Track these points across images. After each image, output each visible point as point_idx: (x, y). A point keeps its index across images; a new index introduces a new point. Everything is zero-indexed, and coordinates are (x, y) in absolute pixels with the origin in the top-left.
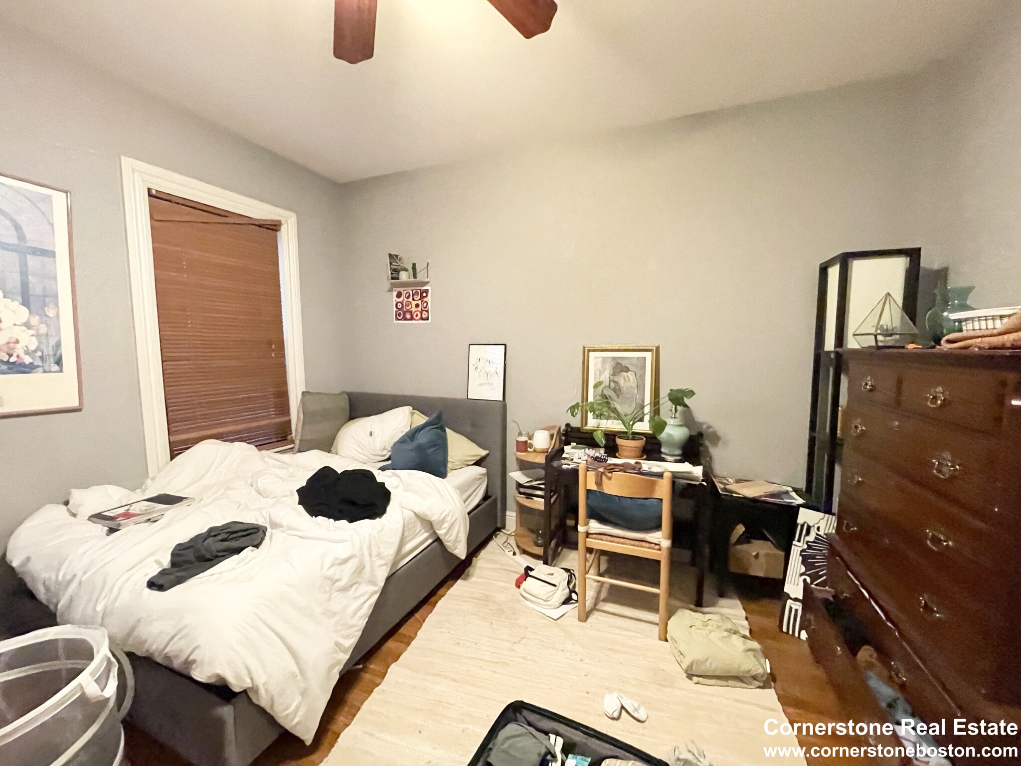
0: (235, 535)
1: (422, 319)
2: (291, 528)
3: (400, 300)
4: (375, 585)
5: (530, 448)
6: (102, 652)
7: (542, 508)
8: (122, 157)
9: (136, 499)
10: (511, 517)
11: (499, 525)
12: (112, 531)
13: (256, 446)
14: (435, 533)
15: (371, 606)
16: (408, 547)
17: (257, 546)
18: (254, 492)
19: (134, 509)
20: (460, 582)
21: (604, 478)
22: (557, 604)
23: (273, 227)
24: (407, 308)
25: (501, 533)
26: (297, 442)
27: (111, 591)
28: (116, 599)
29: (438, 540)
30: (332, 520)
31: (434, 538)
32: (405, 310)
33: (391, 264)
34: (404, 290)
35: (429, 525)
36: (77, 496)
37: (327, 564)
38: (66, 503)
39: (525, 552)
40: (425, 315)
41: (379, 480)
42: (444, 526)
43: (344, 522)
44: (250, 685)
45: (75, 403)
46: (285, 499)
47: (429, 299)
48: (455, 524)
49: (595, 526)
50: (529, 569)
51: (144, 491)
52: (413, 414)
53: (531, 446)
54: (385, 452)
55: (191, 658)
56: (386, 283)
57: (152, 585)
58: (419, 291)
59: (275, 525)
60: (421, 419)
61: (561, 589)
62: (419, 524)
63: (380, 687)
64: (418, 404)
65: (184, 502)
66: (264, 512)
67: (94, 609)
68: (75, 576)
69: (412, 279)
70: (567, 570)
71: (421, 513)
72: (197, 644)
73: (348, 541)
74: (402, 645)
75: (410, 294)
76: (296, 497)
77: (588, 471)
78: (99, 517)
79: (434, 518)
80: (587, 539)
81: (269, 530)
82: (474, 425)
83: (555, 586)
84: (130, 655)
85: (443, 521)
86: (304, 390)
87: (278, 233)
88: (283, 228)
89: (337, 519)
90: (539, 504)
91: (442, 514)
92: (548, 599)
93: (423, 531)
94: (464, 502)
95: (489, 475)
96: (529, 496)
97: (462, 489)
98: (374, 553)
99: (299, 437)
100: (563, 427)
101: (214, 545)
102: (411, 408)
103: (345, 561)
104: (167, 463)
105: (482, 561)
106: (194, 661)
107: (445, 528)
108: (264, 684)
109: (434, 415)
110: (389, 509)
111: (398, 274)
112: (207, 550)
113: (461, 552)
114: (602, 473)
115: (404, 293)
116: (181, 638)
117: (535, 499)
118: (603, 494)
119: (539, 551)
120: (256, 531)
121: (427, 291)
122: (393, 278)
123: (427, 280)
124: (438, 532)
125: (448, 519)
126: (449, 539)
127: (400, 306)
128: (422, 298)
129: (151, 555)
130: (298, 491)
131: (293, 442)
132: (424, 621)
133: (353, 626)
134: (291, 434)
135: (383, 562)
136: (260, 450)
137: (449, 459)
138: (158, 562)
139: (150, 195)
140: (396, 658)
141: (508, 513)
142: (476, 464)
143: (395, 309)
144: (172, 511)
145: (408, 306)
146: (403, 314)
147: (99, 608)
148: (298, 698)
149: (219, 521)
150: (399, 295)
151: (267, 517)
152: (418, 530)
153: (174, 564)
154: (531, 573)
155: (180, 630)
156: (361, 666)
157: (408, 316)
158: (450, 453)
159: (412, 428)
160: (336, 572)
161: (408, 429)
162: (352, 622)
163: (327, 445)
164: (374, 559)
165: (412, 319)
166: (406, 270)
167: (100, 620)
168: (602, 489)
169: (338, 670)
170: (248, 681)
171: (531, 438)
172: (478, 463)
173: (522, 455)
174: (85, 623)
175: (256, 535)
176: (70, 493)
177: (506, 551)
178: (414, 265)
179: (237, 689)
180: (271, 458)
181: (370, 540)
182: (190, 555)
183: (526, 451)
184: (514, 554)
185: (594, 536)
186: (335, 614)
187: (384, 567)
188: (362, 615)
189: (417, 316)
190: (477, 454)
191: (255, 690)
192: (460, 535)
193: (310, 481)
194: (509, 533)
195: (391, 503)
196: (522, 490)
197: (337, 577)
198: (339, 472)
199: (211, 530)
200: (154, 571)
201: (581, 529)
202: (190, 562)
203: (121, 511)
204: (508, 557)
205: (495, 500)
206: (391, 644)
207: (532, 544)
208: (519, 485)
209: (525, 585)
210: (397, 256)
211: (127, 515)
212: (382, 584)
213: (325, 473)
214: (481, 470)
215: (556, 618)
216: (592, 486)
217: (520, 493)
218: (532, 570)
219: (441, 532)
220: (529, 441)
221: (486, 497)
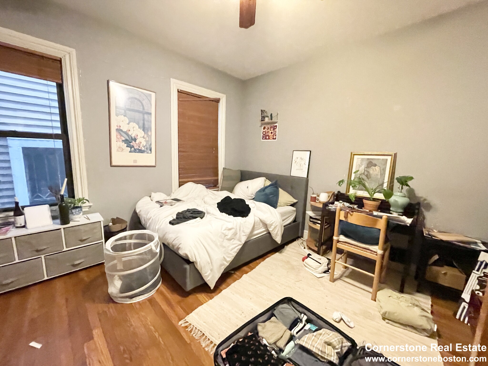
0: (195, 213)
1: (273, 139)
2: (214, 215)
3: (265, 130)
4: (241, 242)
5: (318, 201)
6: (156, 239)
7: (319, 228)
8: (171, 79)
9: (168, 199)
10: (306, 233)
11: (300, 235)
12: (161, 206)
13: (206, 187)
14: (268, 230)
15: (238, 249)
16: (256, 232)
17: (202, 218)
18: (203, 202)
19: (168, 201)
20: (277, 253)
21: (349, 215)
22: (320, 272)
23: (217, 101)
24: (267, 134)
25: (301, 239)
26: (220, 188)
27: (160, 223)
28: (161, 226)
29: (269, 233)
30: (227, 215)
31: (268, 232)
32: (266, 135)
33: (262, 114)
34: (266, 126)
35: (265, 225)
36: (153, 194)
37: (224, 229)
38: (150, 197)
39: (310, 249)
40: (275, 137)
41: (247, 203)
42: (272, 227)
43: (232, 216)
44: (195, 261)
45: (153, 164)
46: (213, 205)
47: (277, 130)
48: (277, 227)
49: (342, 238)
50: (309, 255)
51: (171, 197)
52: (265, 181)
53: (318, 200)
54: (252, 196)
55: (179, 246)
56: (259, 123)
57: (170, 223)
58: (273, 126)
59: (208, 213)
60: (268, 183)
61: (323, 265)
62: (261, 224)
63: (239, 280)
64: (268, 177)
65: (181, 201)
66: (205, 208)
67: (155, 228)
68: (151, 217)
69: (270, 121)
70: (328, 259)
71: (263, 219)
72: (180, 243)
73: (231, 222)
74: (249, 270)
75: (269, 128)
76: (217, 205)
77: (341, 211)
78: (158, 202)
79: (268, 222)
80: (338, 244)
81: (206, 214)
82: (292, 188)
83: (320, 263)
84: (164, 244)
85: (271, 225)
86: (224, 167)
87: (219, 103)
88: (221, 101)
89: (229, 215)
90: (318, 227)
91: (271, 222)
92: (316, 269)
93: (263, 228)
94: (283, 221)
95: (297, 211)
96: (315, 223)
97: (282, 215)
98: (241, 230)
99: (221, 186)
100: (336, 193)
101: (189, 214)
102: (265, 178)
103: (230, 229)
104: (178, 189)
105: (289, 248)
106: (180, 248)
107: (272, 228)
108: (199, 262)
109: (274, 182)
110: (249, 215)
111: (264, 119)
112: (187, 216)
113: (278, 239)
114: (348, 212)
115: (266, 127)
116: (177, 240)
117: (317, 225)
118: (347, 222)
119: (316, 249)
120: (201, 213)
121: (276, 126)
122: (262, 121)
123: (277, 121)
124: (269, 229)
125: (274, 224)
126: (274, 233)
127: (264, 133)
128: (274, 129)
129: (171, 214)
130: (217, 204)
131: (218, 188)
132: (260, 264)
133: (231, 254)
134: (218, 184)
135: (245, 234)
136: (207, 189)
137: (279, 201)
138: (173, 217)
139: (178, 91)
140: (247, 273)
141: (305, 231)
142: (291, 205)
143: (262, 134)
144: (178, 203)
145: (268, 133)
146: (265, 137)
147: (157, 227)
148: (209, 272)
149: (191, 207)
150: (264, 128)
151: (206, 209)
152: (260, 227)
153: (177, 218)
154: (310, 256)
155: (177, 238)
156: (233, 272)
157: (267, 137)
158: (279, 199)
159: (265, 186)
160: (227, 232)
161: (263, 187)
162: (231, 252)
163: (231, 190)
164: (241, 232)
165: (269, 139)
166: (268, 117)
167: (156, 231)
168: (348, 220)
169: (224, 268)
170: (195, 259)
171: (318, 196)
172: (292, 205)
173: (313, 203)
174: (153, 231)
175: (201, 214)
176: (151, 193)
177: (301, 246)
178: (271, 115)
179: (191, 261)
180: (211, 192)
181: (240, 224)
182: (181, 216)
183: (315, 202)
184: (305, 248)
185: (341, 243)
186: (224, 247)
187: (245, 236)
188: (235, 251)
189: (271, 137)
190: (293, 201)
191: (197, 263)
192: (279, 232)
193: (222, 200)
194: (304, 239)
195: (250, 213)
196: (311, 220)
197: (227, 234)
198: (233, 198)
199: (188, 210)
200: (171, 219)
201: (335, 238)
202: (181, 218)
203: (164, 201)
204: (301, 248)
205: (299, 224)
206: (245, 268)
207: (314, 245)
208: (311, 217)
209: (306, 260)
210: (264, 111)
211: (166, 203)
212: (243, 242)
213: (228, 198)
214: (294, 209)
215: (318, 277)
216: (342, 218)
217: (310, 221)
218: (311, 255)
219: (270, 229)
220: (317, 197)
221: (295, 221)
